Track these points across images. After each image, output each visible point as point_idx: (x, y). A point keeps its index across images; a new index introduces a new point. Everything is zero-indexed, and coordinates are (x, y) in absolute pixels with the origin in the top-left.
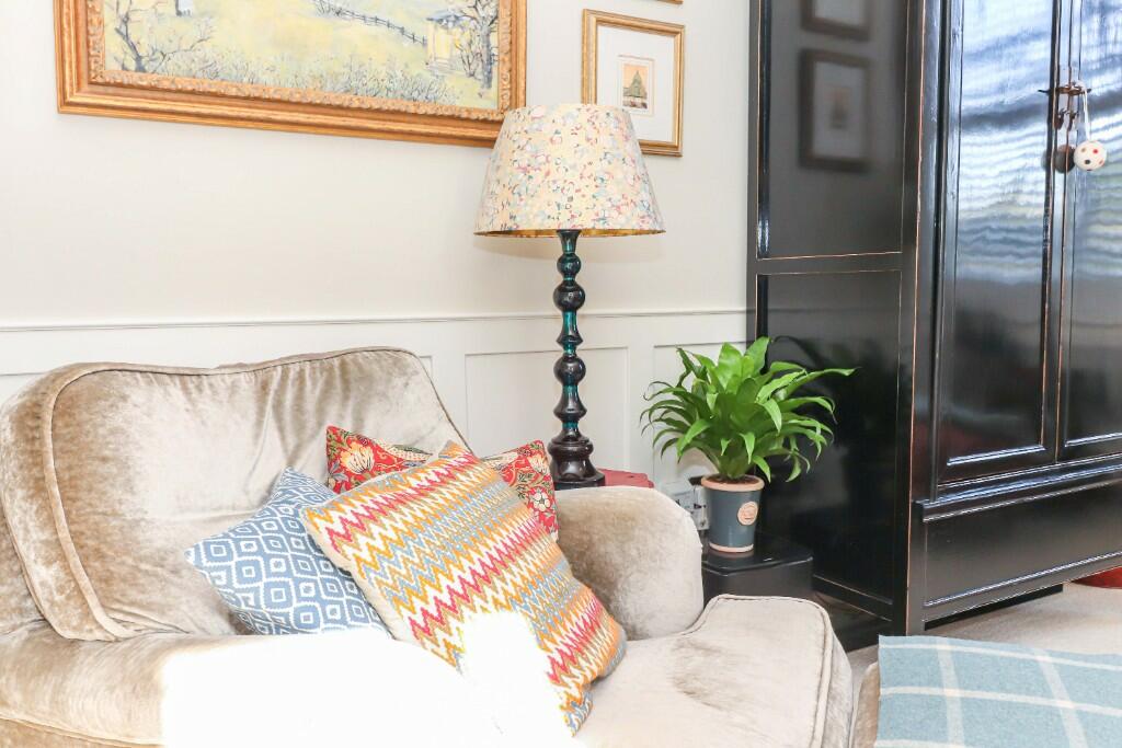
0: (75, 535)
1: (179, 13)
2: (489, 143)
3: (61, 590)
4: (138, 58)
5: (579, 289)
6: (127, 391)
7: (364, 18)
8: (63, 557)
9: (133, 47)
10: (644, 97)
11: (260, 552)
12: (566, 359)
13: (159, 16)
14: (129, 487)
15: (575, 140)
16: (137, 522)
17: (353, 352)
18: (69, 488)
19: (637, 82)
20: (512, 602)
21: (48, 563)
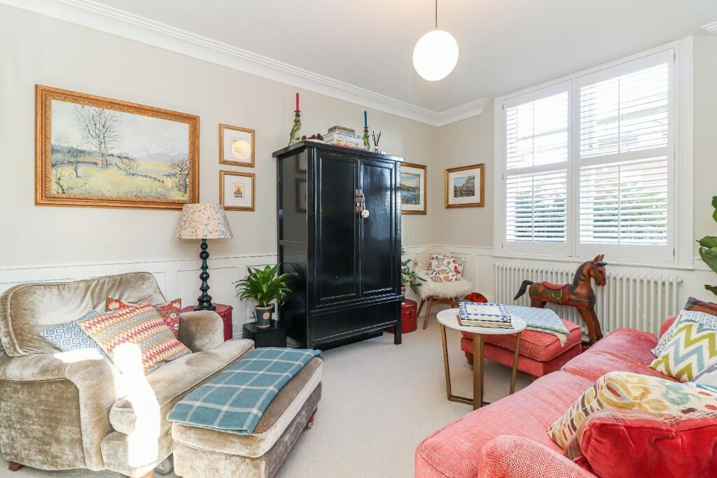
0: (14, 330)
1: (77, 177)
2: (181, 209)
3: (9, 344)
4: (63, 190)
5: (207, 253)
6: (36, 291)
7: (142, 176)
8: (10, 336)
9: (61, 187)
10: (241, 194)
11: (64, 332)
12: (203, 273)
13: (71, 178)
14: (33, 317)
15: (199, 214)
16: (34, 326)
17: (127, 274)
18: (14, 318)
19: (239, 190)
20: (138, 342)
21: (6, 337)
